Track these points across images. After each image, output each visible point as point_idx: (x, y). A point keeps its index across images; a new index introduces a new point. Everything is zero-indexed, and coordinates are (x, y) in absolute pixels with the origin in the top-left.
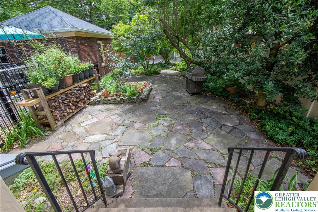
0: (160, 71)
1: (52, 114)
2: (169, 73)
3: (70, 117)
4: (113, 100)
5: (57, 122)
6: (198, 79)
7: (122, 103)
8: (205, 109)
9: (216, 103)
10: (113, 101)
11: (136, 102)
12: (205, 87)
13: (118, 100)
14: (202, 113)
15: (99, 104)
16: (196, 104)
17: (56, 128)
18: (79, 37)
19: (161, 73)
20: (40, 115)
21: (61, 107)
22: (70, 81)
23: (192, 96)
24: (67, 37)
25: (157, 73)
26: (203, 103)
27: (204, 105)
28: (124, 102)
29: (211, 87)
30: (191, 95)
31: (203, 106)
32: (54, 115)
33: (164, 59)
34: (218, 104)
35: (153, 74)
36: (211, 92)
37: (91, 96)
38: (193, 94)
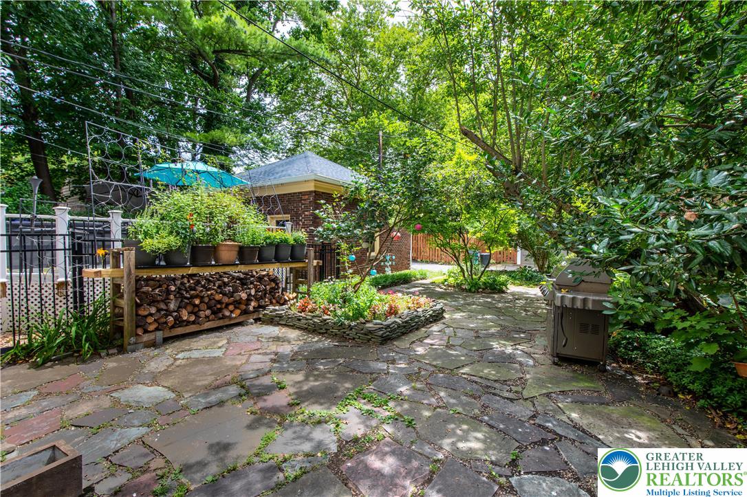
0: (506, 286)
1: (136, 311)
2: (535, 295)
3: (187, 331)
4: (307, 319)
5: (140, 332)
6: (573, 299)
7: (322, 331)
8: (576, 427)
9: (663, 421)
10: (305, 321)
11: (354, 339)
12: (635, 348)
13: (314, 322)
14: (544, 442)
15: (278, 324)
16: (548, 395)
17: (130, 344)
18: (323, 193)
19: (508, 291)
20: (119, 307)
21: (169, 302)
22: (227, 255)
23: (560, 366)
24: (301, 193)
25: (494, 288)
26: (583, 403)
27: (583, 412)
28: (326, 329)
29: (659, 349)
30: (555, 364)
31: (574, 415)
32: (140, 312)
33: (536, 261)
34: (669, 432)
35: (481, 290)
36: (656, 370)
37: (274, 301)
38: (562, 360)
